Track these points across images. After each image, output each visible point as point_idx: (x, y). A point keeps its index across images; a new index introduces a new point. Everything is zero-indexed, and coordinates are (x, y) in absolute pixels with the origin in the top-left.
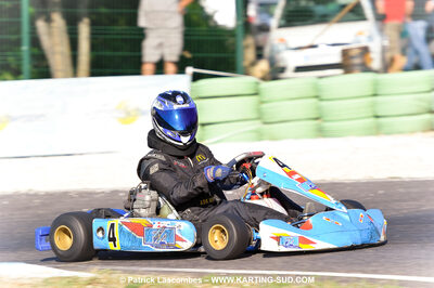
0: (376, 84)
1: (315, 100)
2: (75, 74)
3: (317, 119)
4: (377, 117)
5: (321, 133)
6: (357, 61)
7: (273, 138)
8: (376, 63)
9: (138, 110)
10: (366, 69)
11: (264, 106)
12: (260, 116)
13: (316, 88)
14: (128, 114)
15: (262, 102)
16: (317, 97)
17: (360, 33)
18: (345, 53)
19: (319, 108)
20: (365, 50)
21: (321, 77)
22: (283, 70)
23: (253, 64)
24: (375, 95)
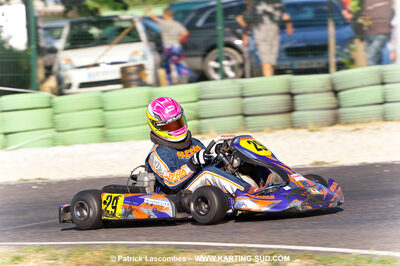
1: (100, 111)
3: (102, 127)
5: (105, 138)
6: (134, 77)
7: (66, 144)
8: (150, 79)
10: (142, 83)
11: (57, 117)
12: (54, 126)
13: (101, 100)
15: (56, 114)
16: (101, 108)
17: (136, 53)
18: (124, 71)
19: (103, 118)
20: (141, 68)
21: (104, 91)
22: (69, 86)
23: (43, 82)
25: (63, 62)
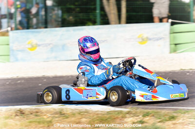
2: (120, 23)
9: (147, 38)
14: (143, 40)
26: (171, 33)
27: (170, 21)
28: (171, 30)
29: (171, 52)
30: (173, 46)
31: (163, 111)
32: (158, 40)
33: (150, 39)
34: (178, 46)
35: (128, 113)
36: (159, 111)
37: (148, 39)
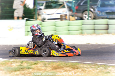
0: (69, 23)
3: (55, 31)
4: (69, 31)
6: (64, 18)
8: (68, 18)
10: (66, 19)
13: (55, 23)
14: (10, 28)
15: (42, 27)
16: (55, 26)
17: (64, 11)
18: (61, 16)
19: (55, 28)
20: (66, 15)
21: (56, 21)
24: (69, 26)
25: (43, 13)
26: (26, 25)
27: (25, 19)
28: (26, 23)
29: (25, 36)
30: (27, 32)
31: (30, 62)
32: (18, 29)
33: (14, 28)
34: (29, 32)
35: (13, 62)
36: (28, 61)
37: (13, 28)
